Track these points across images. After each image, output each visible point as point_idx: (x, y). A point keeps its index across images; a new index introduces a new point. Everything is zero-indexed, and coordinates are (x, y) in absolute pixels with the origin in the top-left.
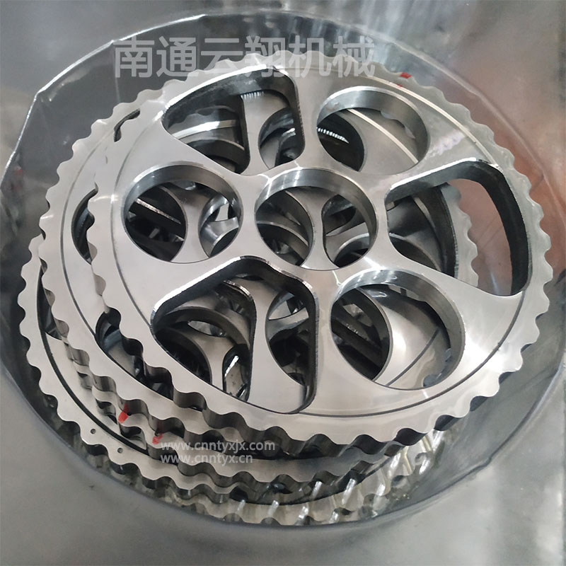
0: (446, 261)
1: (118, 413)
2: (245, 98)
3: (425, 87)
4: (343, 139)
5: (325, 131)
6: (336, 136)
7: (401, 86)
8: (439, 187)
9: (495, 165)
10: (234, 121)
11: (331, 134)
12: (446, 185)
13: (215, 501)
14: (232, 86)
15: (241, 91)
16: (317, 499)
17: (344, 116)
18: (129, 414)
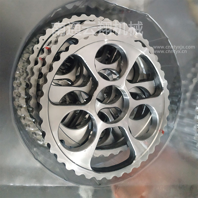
0: (103, 147)
1: (48, 47)
2: (153, 81)
3: (160, 139)
4: (143, 113)
5: (145, 108)
6: (143, 111)
7: (159, 131)
8: (127, 144)
9: (134, 162)
10: (146, 79)
11: (144, 110)
12: (128, 146)
13: (25, 78)
14: (156, 77)
15: (155, 80)
16: (28, 110)
17: (149, 113)
18: (48, 50)
